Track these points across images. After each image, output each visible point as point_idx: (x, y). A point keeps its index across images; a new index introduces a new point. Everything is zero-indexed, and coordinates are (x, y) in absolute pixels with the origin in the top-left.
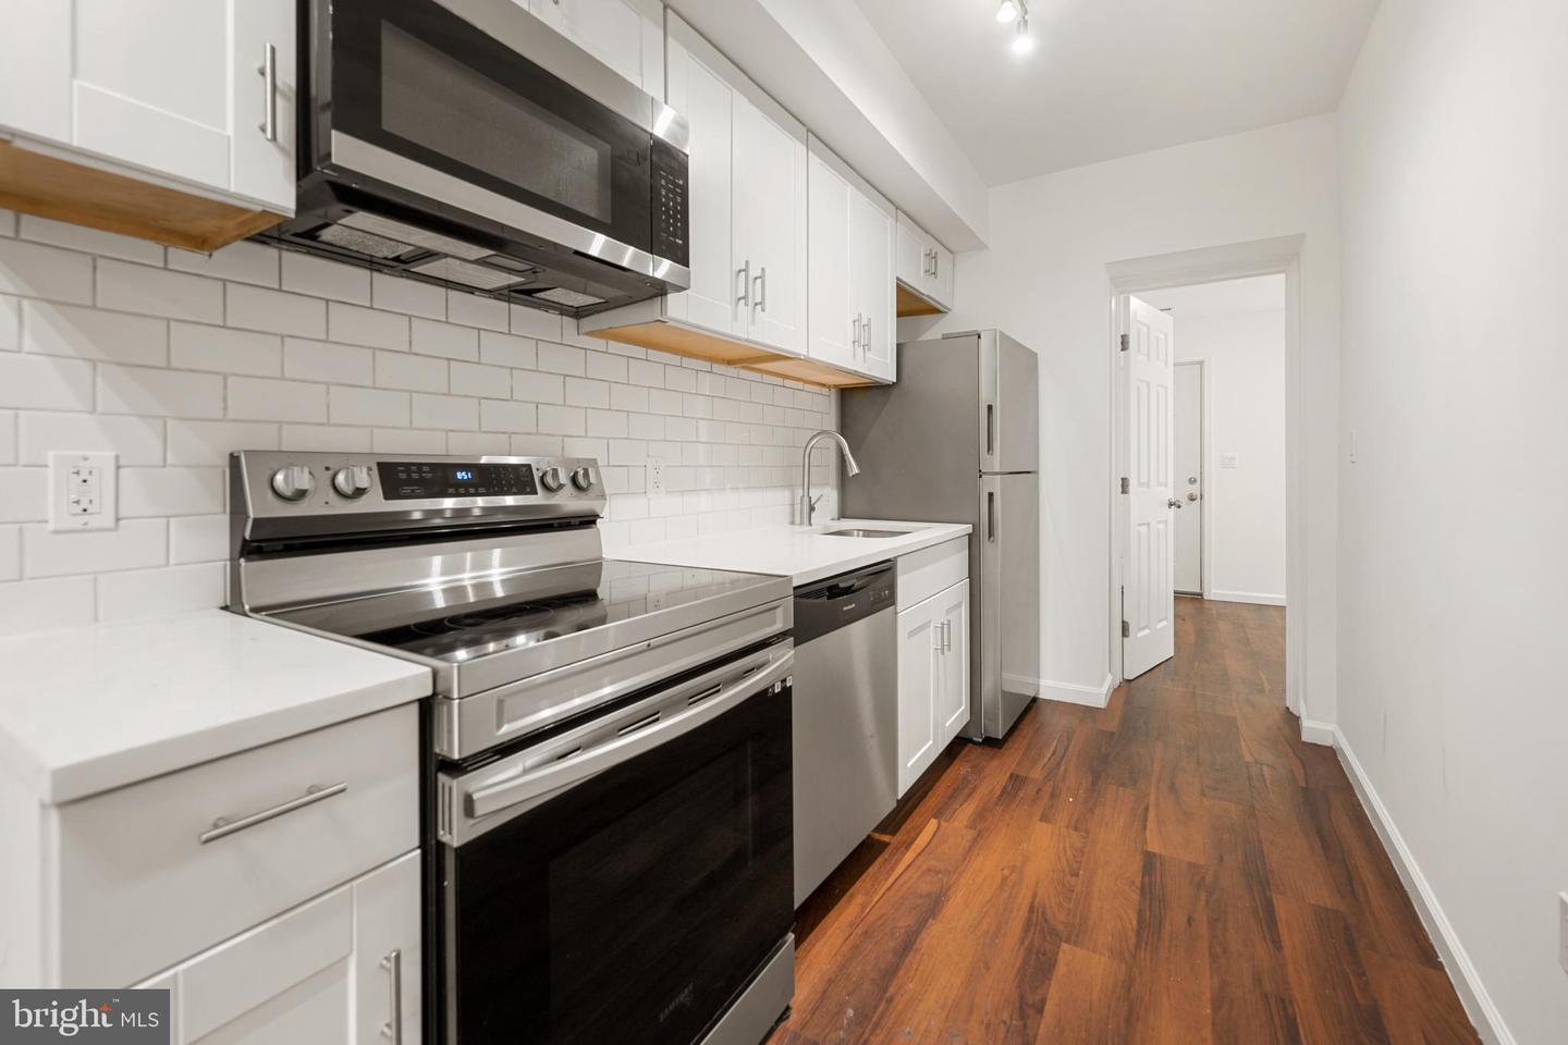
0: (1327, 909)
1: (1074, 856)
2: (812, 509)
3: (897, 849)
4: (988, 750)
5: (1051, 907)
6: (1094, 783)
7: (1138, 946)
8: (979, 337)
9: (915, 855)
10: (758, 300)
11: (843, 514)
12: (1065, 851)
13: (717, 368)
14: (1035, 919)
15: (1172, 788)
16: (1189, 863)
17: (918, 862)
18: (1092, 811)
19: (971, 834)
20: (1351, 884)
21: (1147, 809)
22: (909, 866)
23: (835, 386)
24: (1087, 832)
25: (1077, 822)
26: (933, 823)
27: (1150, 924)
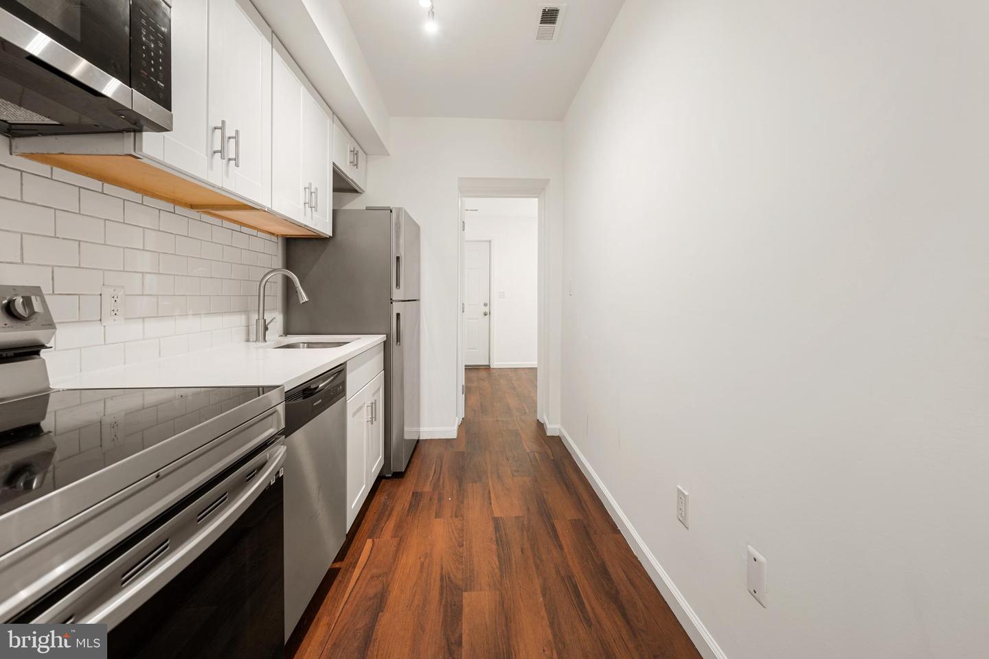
0: (575, 520)
1: (459, 534)
2: (266, 329)
3: (347, 570)
4: (396, 481)
5: (453, 572)
6: (460, 486)
7: (501, 576)
8: (391, 211)
9: (360, 570)
10: (233, 156)
11: (287, 331)
12: (453, 532)
13: (179, 209)
14: (445, 585)
15: (499, 477)
16: (516, 517)
17: (364, 575)
18: (462, 502)
19: (395, 542)
20: (581, 504)
21: (489, 492)
22: (358, 579)
23: (282, 236)
24: (462, 516)
25: (456, 513)
26: (369, 542)
27: (504, 563)
